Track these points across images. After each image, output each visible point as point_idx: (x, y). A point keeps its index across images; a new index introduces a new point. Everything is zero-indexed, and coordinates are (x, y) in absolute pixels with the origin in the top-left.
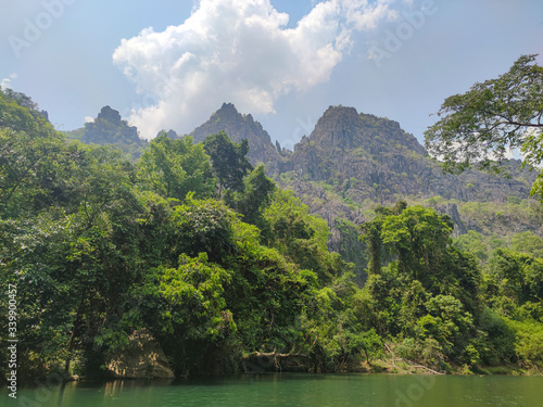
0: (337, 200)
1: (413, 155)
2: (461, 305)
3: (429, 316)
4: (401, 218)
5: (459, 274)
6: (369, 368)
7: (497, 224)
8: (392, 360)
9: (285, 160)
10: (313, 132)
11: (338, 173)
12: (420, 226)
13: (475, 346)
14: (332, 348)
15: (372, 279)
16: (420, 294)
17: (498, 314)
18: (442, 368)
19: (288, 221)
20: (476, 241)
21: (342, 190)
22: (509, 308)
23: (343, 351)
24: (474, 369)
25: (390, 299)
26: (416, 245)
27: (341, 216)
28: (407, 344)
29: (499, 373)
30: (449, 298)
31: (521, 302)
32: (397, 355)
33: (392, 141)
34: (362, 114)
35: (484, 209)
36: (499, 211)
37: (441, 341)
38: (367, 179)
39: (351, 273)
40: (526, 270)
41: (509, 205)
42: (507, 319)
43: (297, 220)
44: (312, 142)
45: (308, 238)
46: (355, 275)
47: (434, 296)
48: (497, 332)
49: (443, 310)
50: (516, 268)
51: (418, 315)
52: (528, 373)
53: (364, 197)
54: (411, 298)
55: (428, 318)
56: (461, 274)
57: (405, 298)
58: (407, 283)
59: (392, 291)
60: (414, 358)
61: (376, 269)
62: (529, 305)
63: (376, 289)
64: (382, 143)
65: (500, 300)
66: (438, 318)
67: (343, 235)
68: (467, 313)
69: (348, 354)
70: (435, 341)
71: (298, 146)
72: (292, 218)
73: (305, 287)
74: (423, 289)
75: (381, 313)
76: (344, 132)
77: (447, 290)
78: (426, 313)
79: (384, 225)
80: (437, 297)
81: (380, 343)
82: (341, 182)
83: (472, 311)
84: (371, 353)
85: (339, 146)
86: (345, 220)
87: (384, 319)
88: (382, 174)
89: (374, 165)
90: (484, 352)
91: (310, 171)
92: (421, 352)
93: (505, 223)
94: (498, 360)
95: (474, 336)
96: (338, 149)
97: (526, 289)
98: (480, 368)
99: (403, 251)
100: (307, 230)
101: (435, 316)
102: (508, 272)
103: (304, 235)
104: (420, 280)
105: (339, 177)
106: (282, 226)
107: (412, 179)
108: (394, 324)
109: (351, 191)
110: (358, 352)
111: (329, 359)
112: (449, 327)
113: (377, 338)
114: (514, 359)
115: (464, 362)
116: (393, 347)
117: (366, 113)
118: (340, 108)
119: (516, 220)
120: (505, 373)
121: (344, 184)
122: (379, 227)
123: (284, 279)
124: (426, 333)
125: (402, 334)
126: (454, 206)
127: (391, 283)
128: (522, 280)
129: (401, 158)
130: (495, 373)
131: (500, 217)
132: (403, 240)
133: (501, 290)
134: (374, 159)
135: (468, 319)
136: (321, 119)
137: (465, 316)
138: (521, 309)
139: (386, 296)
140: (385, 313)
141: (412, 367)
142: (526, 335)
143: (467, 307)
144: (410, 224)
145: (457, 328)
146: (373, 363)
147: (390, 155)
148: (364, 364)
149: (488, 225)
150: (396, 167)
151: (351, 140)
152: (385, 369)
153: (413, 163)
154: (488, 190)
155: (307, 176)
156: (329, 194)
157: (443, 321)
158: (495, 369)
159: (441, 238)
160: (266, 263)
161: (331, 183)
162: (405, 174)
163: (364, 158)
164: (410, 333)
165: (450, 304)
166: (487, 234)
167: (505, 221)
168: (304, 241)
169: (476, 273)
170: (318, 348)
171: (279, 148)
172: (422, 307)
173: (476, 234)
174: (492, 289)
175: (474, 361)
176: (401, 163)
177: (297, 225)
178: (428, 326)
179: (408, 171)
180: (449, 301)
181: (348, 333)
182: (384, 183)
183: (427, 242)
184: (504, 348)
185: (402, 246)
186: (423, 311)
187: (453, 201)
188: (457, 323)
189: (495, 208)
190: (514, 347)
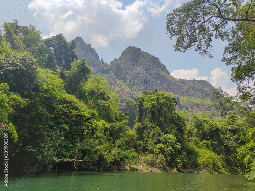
0: (128, 90)
1: (164, 73)
2: (176, 140)
3: (161, 144)
4: (154, 97)
5: (177, 125)
6: (128, 169)
7: (194, 107)
8: (141, 165)
9: (105, 68)
10: (120, 57)
11: (130, 78)
12: (162, 101)
13: (181, 159)
14: (109, 158)
15: (137, 125)
16: (158, 133)
17: (191, 145)
18: (164, 169)
19: (96, 91)
20: (185, 113)
21: (130, 86)
22: (197, 142)
23: (115, 160)
24: (179, 170)
25: (144, 135)
26: (159, 110)
27: (128, 97)
28: (150, 157)
29: (189, 172)
30: (171, 136)
31: (202, 140)
32: (144, 162)
33: (155, 66)
34: (143, 52)
35: (190, 100)
36: (196, 102)
37: (165, 156)
38: (142, 82)
39: (126, 120)
40: (205, 126)
41: (200, 100)
42: (195, 147)
43: (101, 91)
44: (119, 62)
45: (106, 101)
46: (128, 122)
47: (164, 135)
48: (190, 153)
49: (168, 142)
50: (201, 125)
51: (156, 143)
52: (202, 172)
53: (140, 90)
54: (154, 135)
55: (161, 145)
56: (178, 125)
57: (151, 135)
58: (153, 127)
59: (146, 131)
60: (152, 164)
61: (140, 121)
62: (205, 141)
63: (138, 130)
64: (150, 66)
65: (193, 138)
66: (165, 145)
67: (128, 106)
68: (178, 143)
69: (118, 161)
70: (162, 156)
71: (112, 63)
72: (99, 89)
73: (89, 119)
74: (160, 131)
75: (139, 141)
76: (134, 59)
77: (171, 132)
78: (160, 142)
79: (145, 99)
80: (166, 135)
81: (136, 156)
82: (130, 82)
83: (180, 142)
84: (131, 161)
85: (131, 65)
86: (130, 99)
87: (140, 145)
88: (149, 80)
89: (146, 76)
90: (184, 162)
91: (117, 75)
92: (155, 161)
93: (198, 107)
94: (190, 166)
95: (180, 155)
96: (130, 66)
97: (205, 134)
98: (181, 169)
99: (153, 113)
100: (106, 96)
101: (164, 144)
102: (198, 126)
103: (104, 99)
104: (159, 127)
105: (130, 80)
106: (92, 93)
107: (162, 84)
108: (145, 147)
109: (135, 86)
110: (124, 160)
111: (107, 164)
112: (170, 150)
113: (135, 154)
114: (196, 166)
115: (175, 166)
116: (143, 158)
117: (145, 52)
118: (134, 48)
119: (202, 106)
120: (192, 172)
121: (132, 83)
122: (143, 100)
123: (74, 112)
124: (159, 152)
125: (148, 152)
126: (178, 98)
127: (145, 128)
128: (203, 130)
129: (158, 74)
130: (187, 172)
131: (196, 104)
132: (153, 107)
133: (194, 134)
134: (146, 73)
135: (178, 146)
136: (124, 52)
137: (177, 145)
138: (202, 143)
139: (143, 133)
140: (141, 142)
141: (150, 169)
142: (203, 155)
143: (179, 141)
144: (158, 100)
145: (173, 150)
146: (132, 166)
147: (153, 72)
148: (127, 167)
149: (191, 107)
150: (155, 78)
151: (137, 63)
152: (137, 169)
153: (163, 77)
154: (192, 92)
155: (115, 77)
156: (124, 86)
157: (168, 146)
158: (188, 170)
159: (171, 108)
160: (64, 101)
161: (126, 82)
162: (159, 82)
163: (142, 72)
164: (152, 152)
165: (171, 139)
166: (190, 111)
167: (198, 106)
168: (104, 102)
169: (184, 125)
170: (101, 157)
171: (103, 62)
172: (159, 140)
173: (186, 111)
174: (190, 133)
175: (179, 166)
176: (158, 77)
177: (101, 93)
178: (160, 149)
179: (160, 81)
180: (171, 137)
181: (120, 150)
182: (149, 84)
183: (164, 109)
184: (193, 161)
185: (153, 110)
186: (159, 141)
187: (178, 95)
188: (173, 148)
189: (194, 100)
190: (197, 160)
